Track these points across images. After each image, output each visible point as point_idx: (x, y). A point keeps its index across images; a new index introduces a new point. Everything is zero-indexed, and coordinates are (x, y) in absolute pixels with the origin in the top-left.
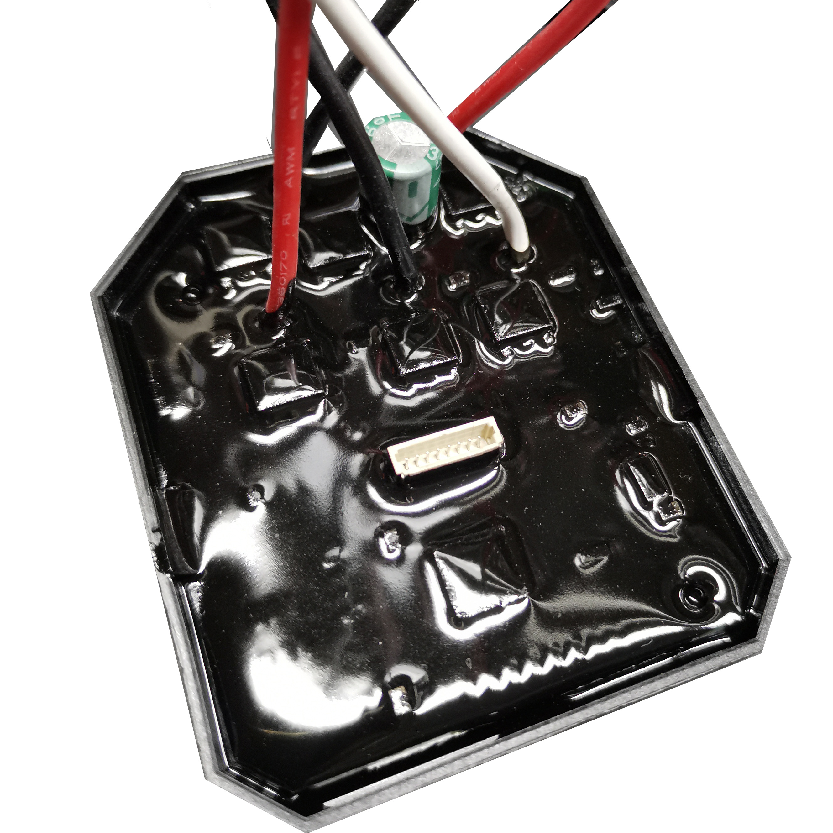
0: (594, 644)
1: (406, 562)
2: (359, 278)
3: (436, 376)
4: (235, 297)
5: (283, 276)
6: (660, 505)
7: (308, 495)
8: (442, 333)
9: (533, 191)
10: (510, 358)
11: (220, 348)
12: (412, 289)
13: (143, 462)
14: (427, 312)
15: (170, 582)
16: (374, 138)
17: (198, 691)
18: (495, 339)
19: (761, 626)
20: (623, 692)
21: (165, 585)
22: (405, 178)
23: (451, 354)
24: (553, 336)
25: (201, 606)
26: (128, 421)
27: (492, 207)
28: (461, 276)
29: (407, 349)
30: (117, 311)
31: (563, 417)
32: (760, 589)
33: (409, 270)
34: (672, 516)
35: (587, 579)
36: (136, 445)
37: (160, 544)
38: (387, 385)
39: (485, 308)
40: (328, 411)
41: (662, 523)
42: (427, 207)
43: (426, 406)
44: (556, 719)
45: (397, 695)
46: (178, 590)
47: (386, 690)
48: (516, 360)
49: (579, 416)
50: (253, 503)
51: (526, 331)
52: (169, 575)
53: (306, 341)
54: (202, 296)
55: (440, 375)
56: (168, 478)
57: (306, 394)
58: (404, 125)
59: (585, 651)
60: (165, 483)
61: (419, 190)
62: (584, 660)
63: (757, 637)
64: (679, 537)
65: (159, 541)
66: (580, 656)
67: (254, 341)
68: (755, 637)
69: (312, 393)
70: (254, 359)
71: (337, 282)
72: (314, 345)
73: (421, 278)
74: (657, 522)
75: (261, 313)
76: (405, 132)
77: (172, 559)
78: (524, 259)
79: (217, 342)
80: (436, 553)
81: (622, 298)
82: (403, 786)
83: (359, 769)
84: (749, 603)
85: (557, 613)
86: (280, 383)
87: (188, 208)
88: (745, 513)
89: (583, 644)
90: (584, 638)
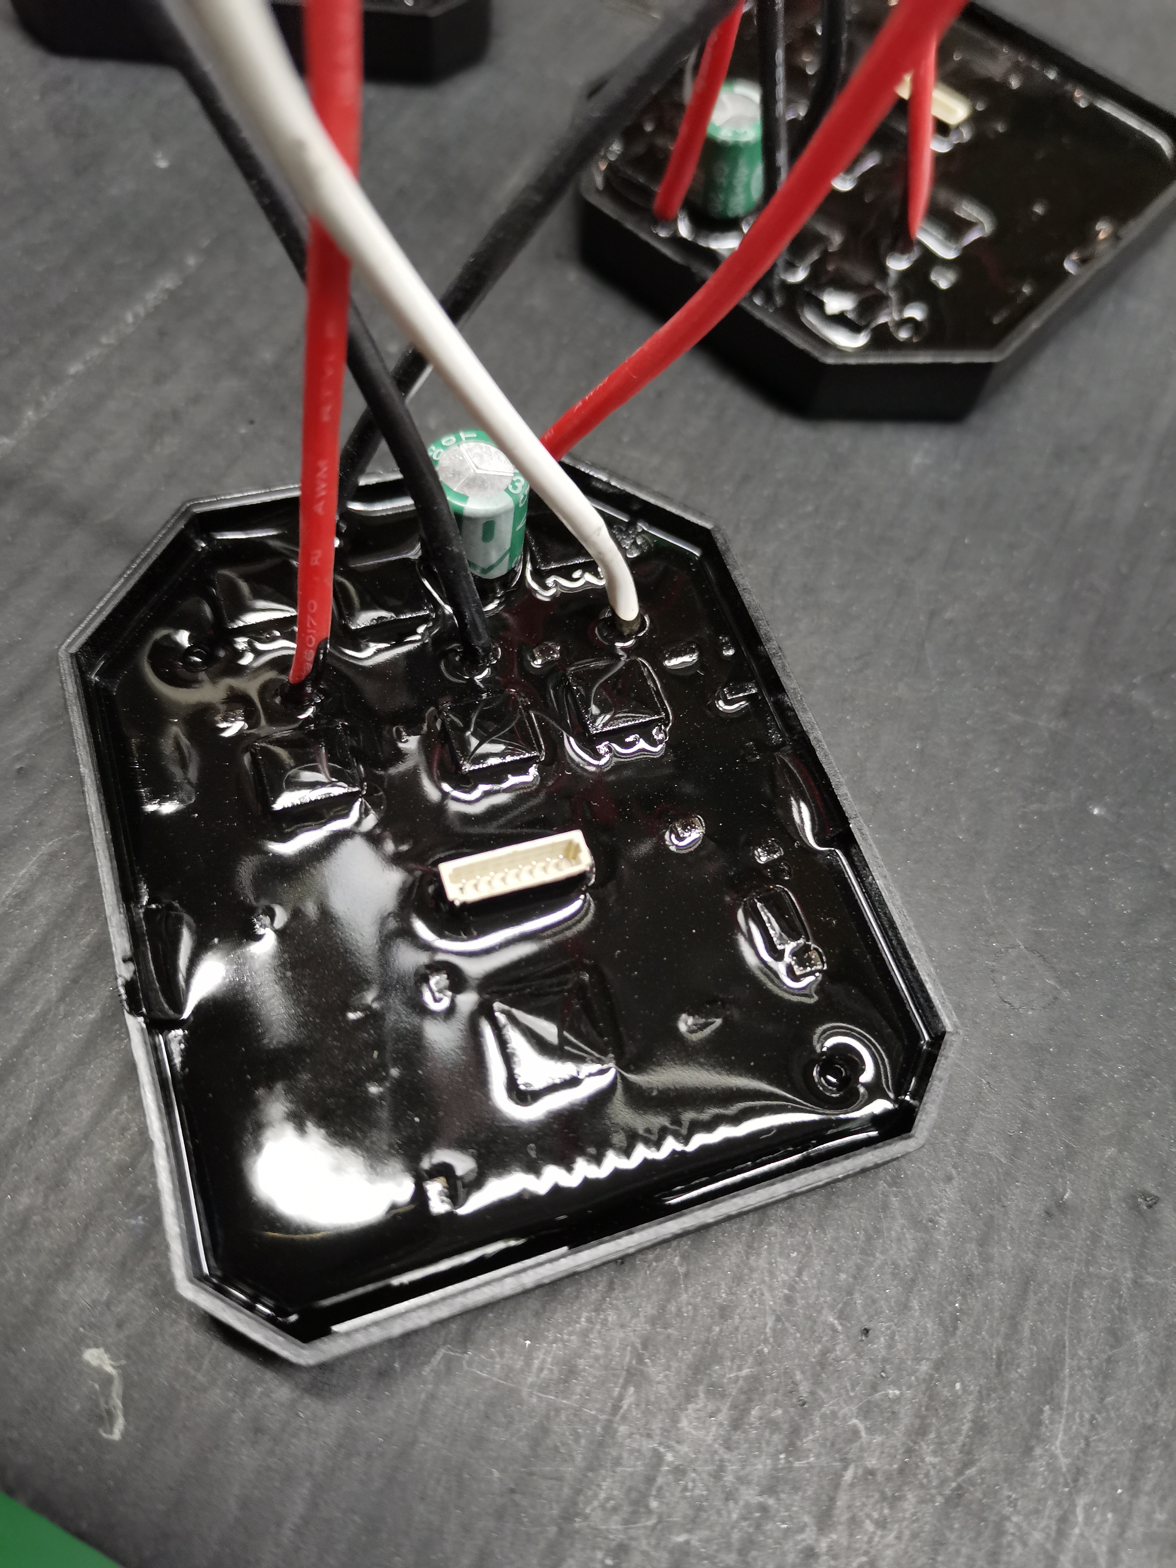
0: (698, 1132)
1: (457, 1015)
2: (416, 645)
3: (509, 776)
4: (252, 662)
5: (311, 634)
6: (794, 954)
7: (332, 922)
8: (521, 723)
9: (649, 545)
10: (608, 757)
11: (228, 728)
12: (484, 662)
13: (116, 871)
14: (502, 692)
15: (142, 1029)
16: (440, 462)
17: (171, 1172)
18: (589, 732)
19: (918, 1117)
20: (734, 1197)
21: (136, 1032)
22: (478, 516)
23: (531, 748)
24: (665, 731)
25: (182, 1062)
26: (100, 816)
27: (594, 561)
28: (550, 649)
29: (474, 742)
30: (96, 675)
31: (673, 836)
32: (919, 1070)
33: (479, 637)
34: (809, 969)
35: (694, 1047)
36: (109, 848)
37: (132, 979)
38: (446, 787)
39: (578, 691)
40: (364, 813)
41: (796, 978)
42: (508, 557)
43: (494, 813)
44: (643, 1229)
45: (435, 1189)
46: (154, 1040)
47: (420, 1179)
48: (615, 760)
49: (694, 835)
50: (261, 931)
51: (630, 723)
52: (141, 1019)
53: (340, 724)
54: (210, 659)
55: (513, 775)
56: (150, 894)
57: (336, 791)
58: (481, 448)
59: (686, 1140)
60: (145, 900)
61: (496, 532)
62: (683, 1153)
63: (912, 1132)
64: (816, 998)
65: (132, 974)
66: (679, 1147)
67: (271, 721)
68: (910, 1131)
69: (346, 791)
70: (271, 743)
71: (386, 649)
72: (352, 730)
73: (496, 649)
74: (788, 976)
75: (283, 685)
76: (481, 456)
77: (146, 998)
78: (632, 630)
79: (225, 719)
80: (497, 1005)
81: (757, 686)
82: (434, 1307)
83: (380, 1284)
84: (905, 1087)
85: (652, 1089)
86: (307, 776)
87: (197, 545)
88: (905, 971)
89: (684, 1131)
90: (686, 1124)
